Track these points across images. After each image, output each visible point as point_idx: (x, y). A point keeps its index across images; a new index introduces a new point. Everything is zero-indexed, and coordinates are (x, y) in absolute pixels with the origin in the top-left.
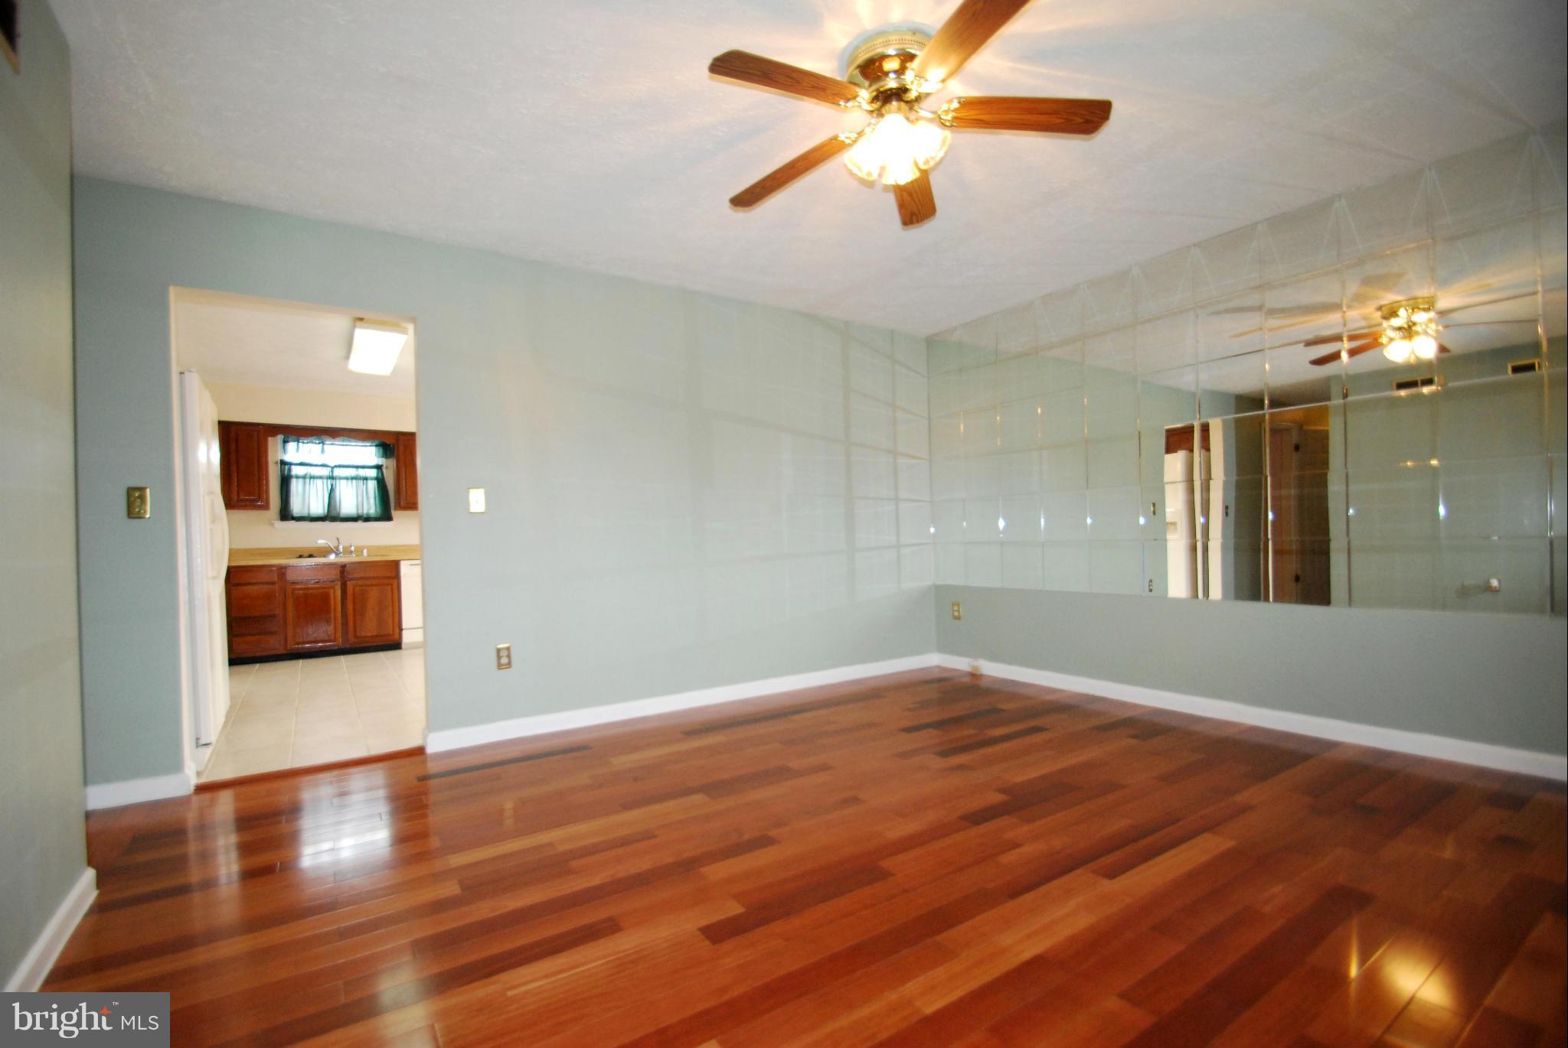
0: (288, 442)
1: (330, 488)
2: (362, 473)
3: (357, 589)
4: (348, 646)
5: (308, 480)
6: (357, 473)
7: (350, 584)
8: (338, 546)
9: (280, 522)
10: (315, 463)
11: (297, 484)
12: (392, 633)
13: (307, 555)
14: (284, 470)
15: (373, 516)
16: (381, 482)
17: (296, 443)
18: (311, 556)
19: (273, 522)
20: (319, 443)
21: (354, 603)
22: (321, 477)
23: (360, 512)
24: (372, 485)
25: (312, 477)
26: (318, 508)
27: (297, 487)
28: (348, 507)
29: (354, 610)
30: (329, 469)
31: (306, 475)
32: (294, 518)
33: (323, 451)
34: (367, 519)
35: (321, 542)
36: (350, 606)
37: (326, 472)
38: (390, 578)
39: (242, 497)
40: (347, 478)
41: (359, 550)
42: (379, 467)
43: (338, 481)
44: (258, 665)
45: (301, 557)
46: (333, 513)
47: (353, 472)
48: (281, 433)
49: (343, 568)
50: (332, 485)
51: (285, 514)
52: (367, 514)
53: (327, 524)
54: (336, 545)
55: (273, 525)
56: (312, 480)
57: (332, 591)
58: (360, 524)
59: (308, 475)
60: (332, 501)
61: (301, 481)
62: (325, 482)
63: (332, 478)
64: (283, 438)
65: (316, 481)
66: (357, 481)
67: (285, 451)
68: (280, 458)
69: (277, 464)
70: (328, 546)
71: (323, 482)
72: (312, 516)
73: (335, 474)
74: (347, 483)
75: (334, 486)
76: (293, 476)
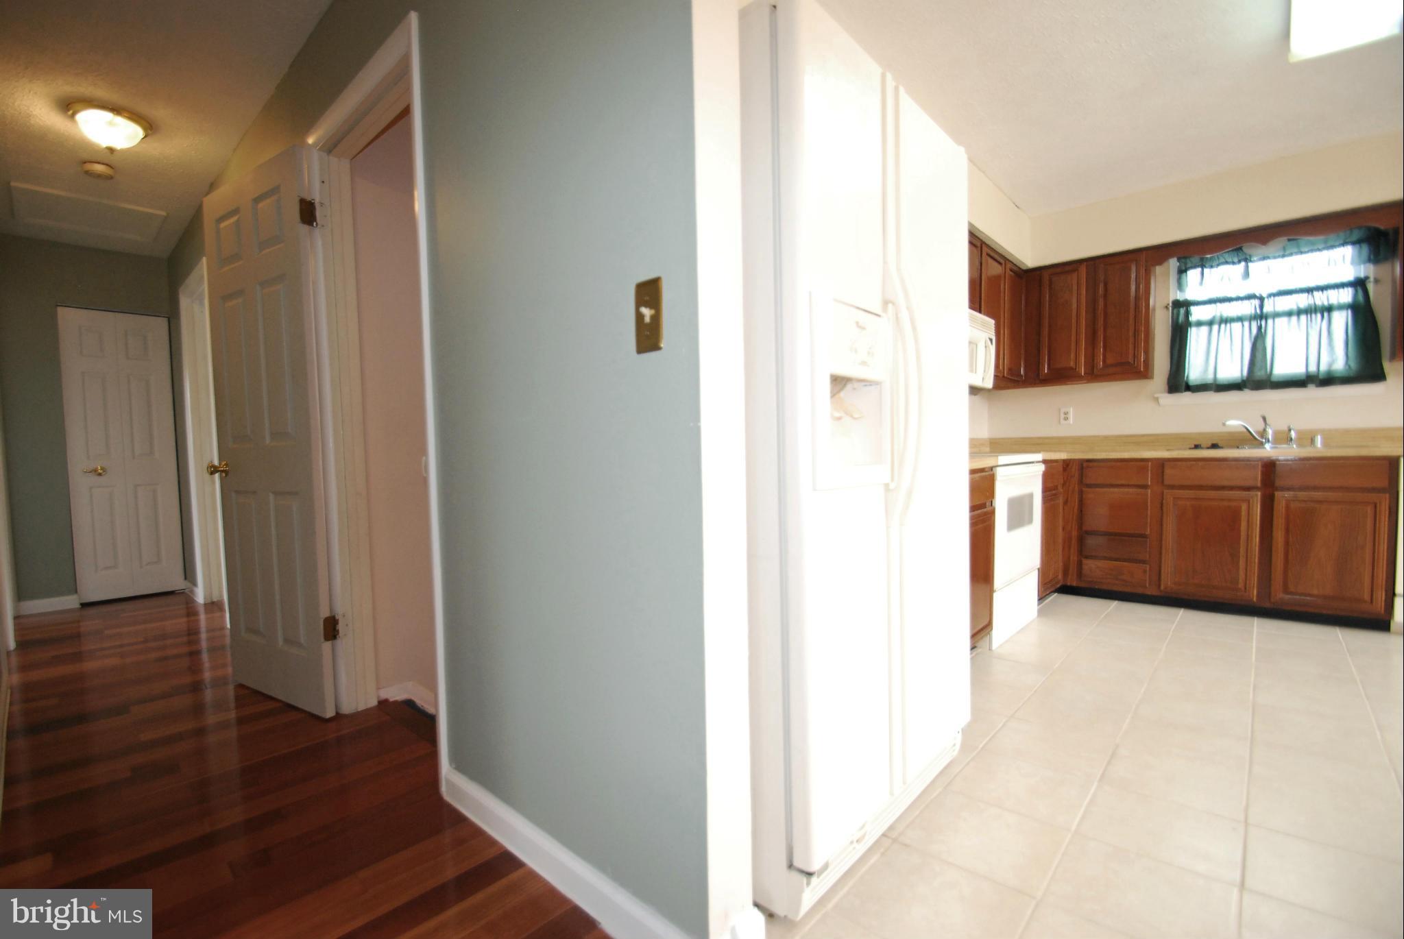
0: (1185, 271)
1: (1255, 334)
2: (1322, 298)
3: (1293, 505)
4: (1267, 605)
5: (1215, 327)
6: (1311, 301)
7: (1282, 497)
8: (1265, 430)
9: (1167, 395)
10: (1234, 296)
11: (1198, 336)
13: (1210, 445)
14: (1178, 314)
15: (1340, 375)
16: (1361, 311)
17: (1199, 270)
18: (1214, 446)
19: (1156, 395)
20: (1239, 262)
21: (1287, 530)
22: (1240, 319)
23: (1313, 368)
24: (1343, 320)
25: (1225, 321)
26: (1232, 368)
27: (1198, 340)
28: (1286, 364)
29: (1287, 543)
30: (1257, 302)
31: (1214, 317)
32: (1189, 388)
33: (1246, 274)
34: (1328, 381)
35: (1234, 424)
36: (1279, 536)
37: (1248, 308)
38: (1371, 490)
39: (1110, 361)
40: (1289, 314)
41: (1308, 438)
42: (1359, 284)
43: (1270, 321)
45: (1197, 447)
46: (1260, 374)
47: (1303, 301)
48: (1171, 256)
49: (1270, 468)
50: (1260, 328)
51: (1177, 383)
52: (1329, 372)
53: (1247, 395)
54: (1261, 426)
55: (1157, 399)
56: (1223, 326)
57: (1244, 507)
58: (1312, 391)
59: (1218, 319)
60: (1259, 355)
61: (1205, 329)
62: (1246, 324)
63: (1261, 316)
64: (1178, 264)
65: (1230, 326)
66: (1309, 316)
67: (1180, 286)
68: (1172, 298)
69: (1167, 307)
70: (1245, 430)
71: (1243, 326)
72: (1221, 383)
73: (1268, 308)
74: (1289, 321)
75: (1263, 330)
76: (1193, 323)
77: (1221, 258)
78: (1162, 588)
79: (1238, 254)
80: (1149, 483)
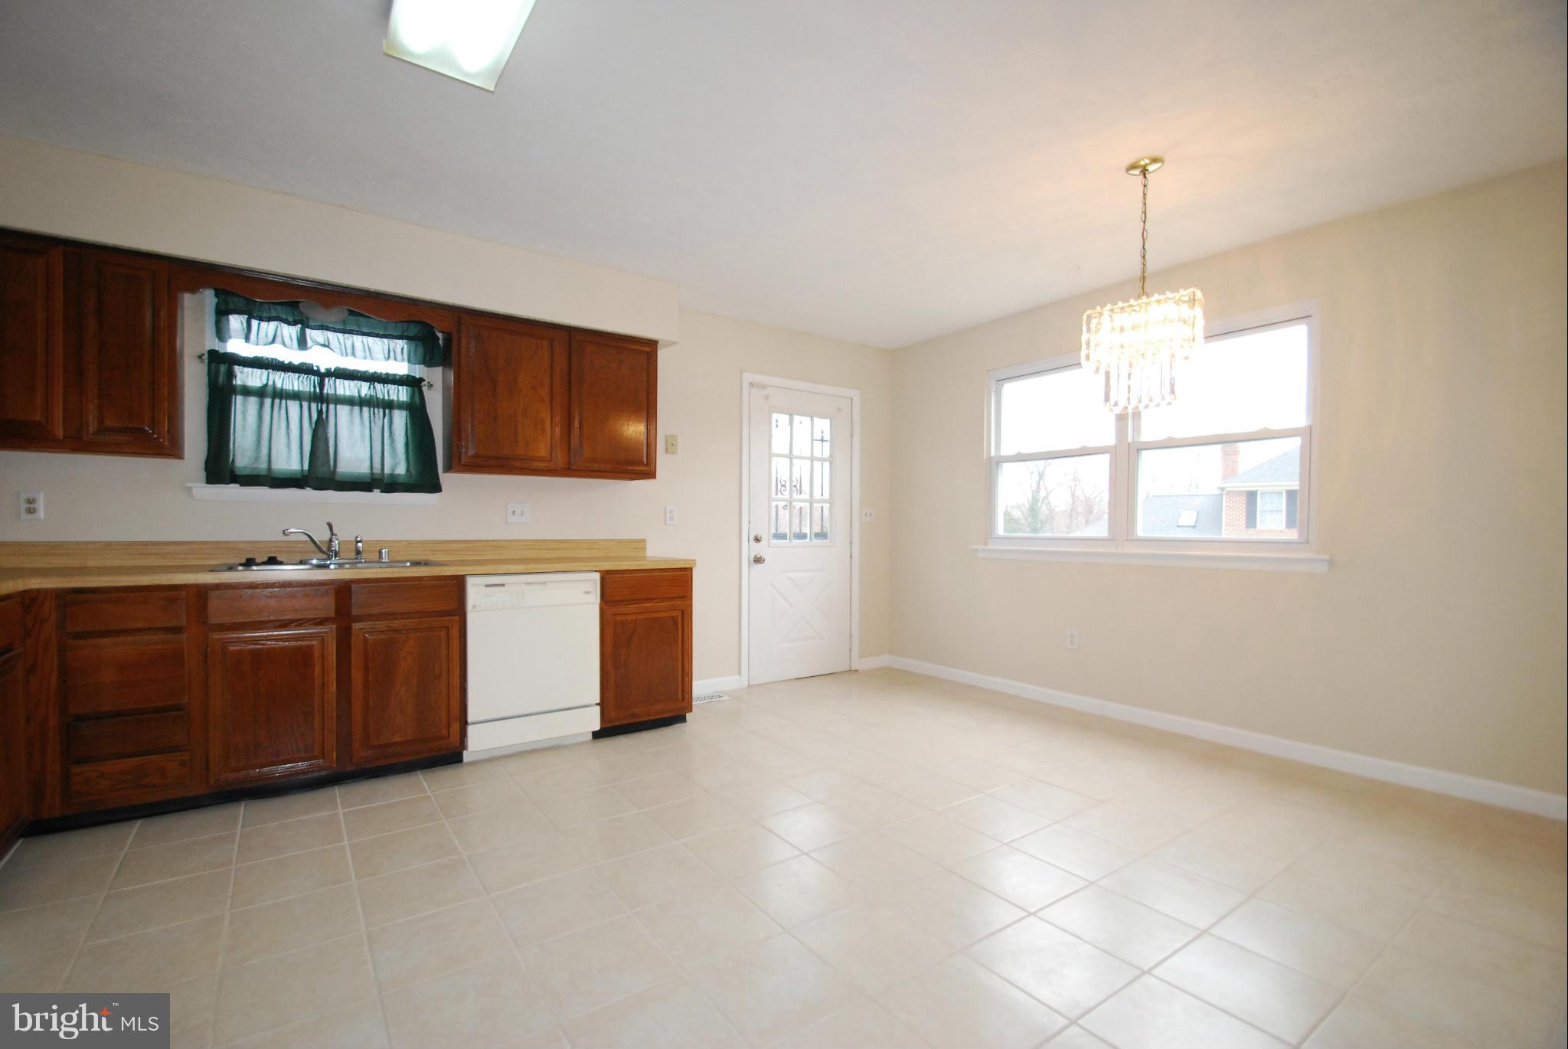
0: (226, 312)
1: (315, 416)
2: (381, 391)
3: (370, 639)
4: (350, 768)
5: (268, 401)
6: (373, 392)
7: (359, 629)
8: (331, 539)
9: (207, 484)
11: (244, 406)
12: (445, 732)
13: (266, 559)
14: (217, 371)
15: (401, 480)
16: (417, 412)
17: (244, 317)
18: (272, 561)
19: (189, 485)
20: (295, 323)
21: (366, 669)
22: (296, 396)
23: (377, 470)
24: (400, 418)
25: (278, 394)
26: (290, 458)
27: (244, 413)
28: (351, 461)
29: (366, 685)
30: (315, 379)
31: (265, 388)
32: (238, 478)
33: (303, 341)
34: (391, 485)
35: (295, 531)
36: (357, 676)
37: (306, 384)
38: (444, 614)
39: (108, 423)
40: (351, 402)
41: (375, 551)
42: (413, 383)
43: (331, 407)
44: (138, 824)
45: (250, 562)
46: (322, 471)
47: (365, 389)
48: (207, 285)
49: (343, 590)
50: (320, 412)
51: (220, 468)
52: (392, 475)
53: (309, 493)
54: (326, 536)
55: (189, 489)
56: (277, 399)
57: (317, 646)
58: (376, 495)
59: (270, 389)
60: (321, 445)
61: (253, 401)
62: (305, 404)
63: (320, 398)
64: (217, 300)
65: (286, 403)
66: (372, 409)
67: (221, 333)
68: (209, 347)
69: (200, 357)
70: (309, 539)
71: (301, 407)
72: (278, 476)
73: (328, 389)
74: (351, 411)
75: (324, 416)
76: (238, 389)
77: (272, 310)
78: (212, 781)
79: (293, 313)
80: (185, 623)
